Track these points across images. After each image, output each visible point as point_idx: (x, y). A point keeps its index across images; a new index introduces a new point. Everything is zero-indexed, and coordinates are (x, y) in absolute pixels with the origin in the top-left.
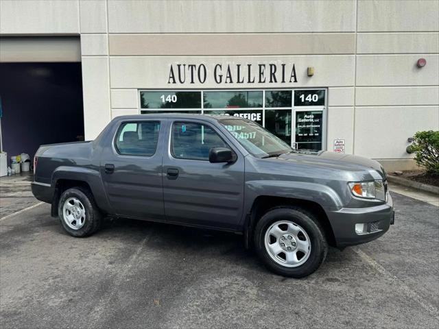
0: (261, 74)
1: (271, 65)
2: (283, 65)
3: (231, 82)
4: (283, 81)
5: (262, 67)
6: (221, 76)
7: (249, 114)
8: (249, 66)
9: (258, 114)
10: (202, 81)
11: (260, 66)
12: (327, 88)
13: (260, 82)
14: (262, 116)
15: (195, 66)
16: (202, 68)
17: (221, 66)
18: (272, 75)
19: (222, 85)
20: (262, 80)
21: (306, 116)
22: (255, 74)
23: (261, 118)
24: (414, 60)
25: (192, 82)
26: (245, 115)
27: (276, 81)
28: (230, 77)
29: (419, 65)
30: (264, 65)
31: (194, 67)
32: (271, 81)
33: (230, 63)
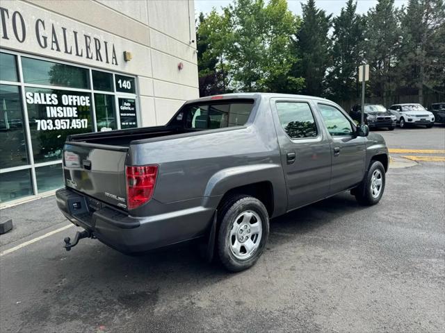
0: (88, 47)
1: (96, 39)
2: (106, 43)
3: (58, 50)
4: (107, 62)
5: (88, 39)
6: (45, 38)
7: (78, 97)
8: (75, 33)
9: (87, 98)
10: (21, 39)
11: (86, 36)
12: (136, 76)
13: (88, 57)
14: (90, 99)
15: (7, 11)
16: (17, 17)
17: (43, 23)
18: (98, 51)
19: (47, 52)
20: (90, 56)
21: (125, 104)
22: (82, 46)
23: (91, 103)
24: (178, 62)
25: (5, 37)
26: (74, 97)
27: (101, 60)
28: (56, 42)
29: (180, 68)
30: (89, 37)
31: (5, 12)
32: (97, 59)
33: (54, 22)
